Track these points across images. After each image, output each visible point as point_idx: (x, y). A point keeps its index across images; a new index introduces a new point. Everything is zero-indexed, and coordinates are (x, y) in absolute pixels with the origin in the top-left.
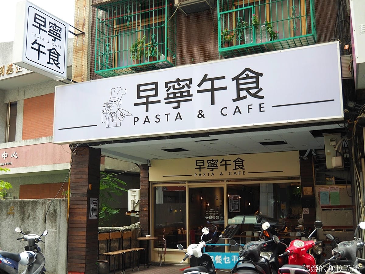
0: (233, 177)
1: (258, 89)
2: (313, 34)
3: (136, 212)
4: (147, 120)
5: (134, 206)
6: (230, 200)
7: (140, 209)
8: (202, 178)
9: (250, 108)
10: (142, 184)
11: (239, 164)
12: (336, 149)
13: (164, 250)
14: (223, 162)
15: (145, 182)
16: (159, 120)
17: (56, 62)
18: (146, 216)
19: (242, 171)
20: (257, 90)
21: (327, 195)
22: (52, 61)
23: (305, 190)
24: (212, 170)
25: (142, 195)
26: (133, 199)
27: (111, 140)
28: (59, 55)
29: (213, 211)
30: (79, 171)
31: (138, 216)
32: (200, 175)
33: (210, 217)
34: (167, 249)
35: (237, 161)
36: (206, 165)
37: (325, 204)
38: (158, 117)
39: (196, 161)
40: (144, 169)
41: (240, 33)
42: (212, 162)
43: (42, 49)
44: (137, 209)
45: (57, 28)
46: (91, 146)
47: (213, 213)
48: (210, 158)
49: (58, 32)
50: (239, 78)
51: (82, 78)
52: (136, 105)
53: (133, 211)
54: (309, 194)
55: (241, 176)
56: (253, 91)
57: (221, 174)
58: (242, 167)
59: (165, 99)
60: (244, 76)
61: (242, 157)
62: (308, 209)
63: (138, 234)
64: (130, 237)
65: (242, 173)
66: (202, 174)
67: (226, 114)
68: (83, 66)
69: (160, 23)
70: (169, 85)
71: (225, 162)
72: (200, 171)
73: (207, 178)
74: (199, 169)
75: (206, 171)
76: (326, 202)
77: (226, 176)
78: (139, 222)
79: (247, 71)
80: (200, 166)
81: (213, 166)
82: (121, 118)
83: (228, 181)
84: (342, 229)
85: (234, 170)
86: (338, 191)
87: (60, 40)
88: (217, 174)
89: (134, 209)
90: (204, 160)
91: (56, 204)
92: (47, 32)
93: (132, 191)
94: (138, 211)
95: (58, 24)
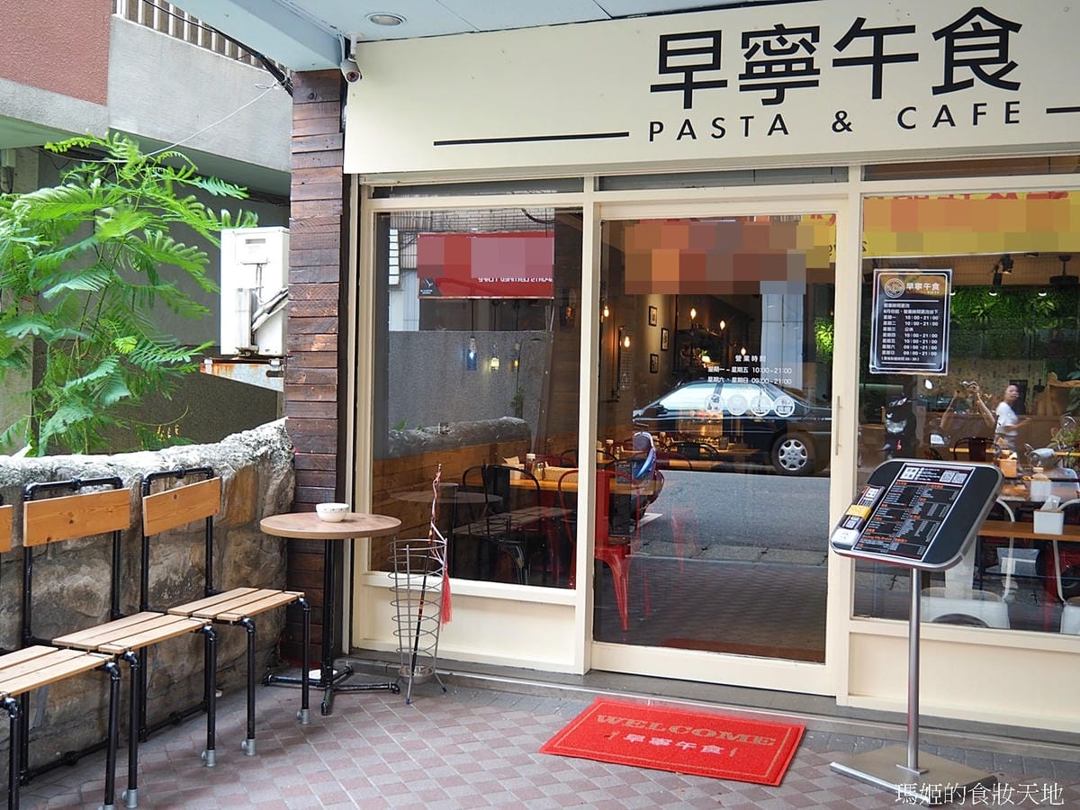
0: (927, 140)
3: (265, 359)
5: (255, 326)
6: (884, 294)
7: (290, 341)
8: (702, 150)
10: (302, 191)
11: (980, 49)
14: (856, 40)
15: (324, 179)
18: (323, 386)
19: (995, 98)
24: (772, 94)
25: (299, 258)
26: (251, 283)
31: (277, 384)
32: (687, 129)
35: (961, 29)
36: (734, 62)
39: (664, 39)
40: (312, 96)
42: (775, 45)
44: (272, 343)
48: (765, 18)
53: (251, 357)
55: (993, 135)
57: (841, 123)
58: (1004, 72)
63: (270, 492)
64: (209, 519)
65: (995, 111)
71: (871, 40)
72: (688, 104)
73: (737, 149)
74: (682, 93)
75: (730, 102)
78: (281, 422)
80: (688, 70)
81: (782, 67)
88: (807, 122)
89: (253, 342)
90: (717, 35)
93: (243, 239)
94: (279, 353)
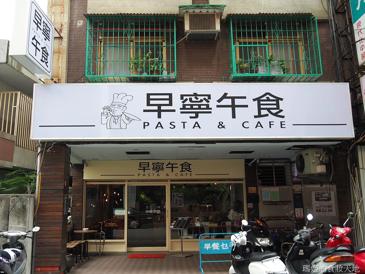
1: (279, 110)
2: (322, 75)
4: (159, 125)
6: (174, 196)
9: (271, 124)
11: (186, 167)
12: (321, 160)
13: (103, 241)
14: (169, 165)
15: (79, 180)
16: (175, 127)
17: (46, 61)
18: (79, 211)
20: (277, 111)
21: (268, 193)
22: (43, 59)
23: (250, 189)
24: (157, 171)
27: (101, 141)
28: (48, 54)
29: (155, 206)
30: (52, 168)
33: (151, 211)
34: (106, 241)
35: (184, 164)
36: (151, 166)
37: (267, 199)
38: (172, 123)
39: (140, 163)
41: (255, 64)
42: (157, 165)
43: (38, 46)
45: (48, 29)
46: (68, 144)
47: (154, 208)
48: (156, 161)
49: (48, 32)
50: (260, 99)
51: (59, 79)
52: (145, 111)
54: (253, 192)
55: (188, 177)
56: (274, 111)
57: (167, 175)
58: (190, 170)
59: (181, 109)
60: (265, 98)
61: (189, 162)
62: (252, 204)
65: (188, 174)
66: (147, 175)
67: (248, 127)
68: (60, 69)
69: (157, 43)
70: (185, 98)
71: (171, 165)
72: (144, 172)
73: (151, 177)
74: (143, 170)
76: (268, 198)
77: (172, 176)
79: (268, 95)
81: (158, 167)
82: (127, 122)
83: (171, 181)
84: (281, 218)
85: (181, 172)
86: (278, 190)
87: (49, 40)
88: (162, 175)
90: (148, 163)
91: (26, 200)
92: (42, 30)
95: (48, 25)
